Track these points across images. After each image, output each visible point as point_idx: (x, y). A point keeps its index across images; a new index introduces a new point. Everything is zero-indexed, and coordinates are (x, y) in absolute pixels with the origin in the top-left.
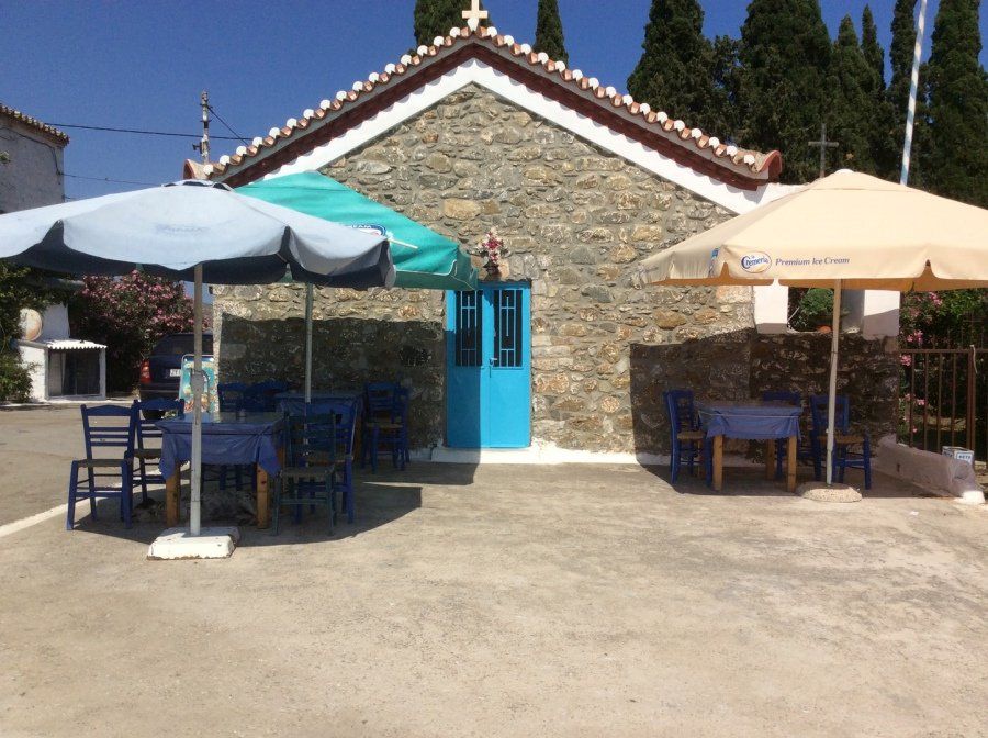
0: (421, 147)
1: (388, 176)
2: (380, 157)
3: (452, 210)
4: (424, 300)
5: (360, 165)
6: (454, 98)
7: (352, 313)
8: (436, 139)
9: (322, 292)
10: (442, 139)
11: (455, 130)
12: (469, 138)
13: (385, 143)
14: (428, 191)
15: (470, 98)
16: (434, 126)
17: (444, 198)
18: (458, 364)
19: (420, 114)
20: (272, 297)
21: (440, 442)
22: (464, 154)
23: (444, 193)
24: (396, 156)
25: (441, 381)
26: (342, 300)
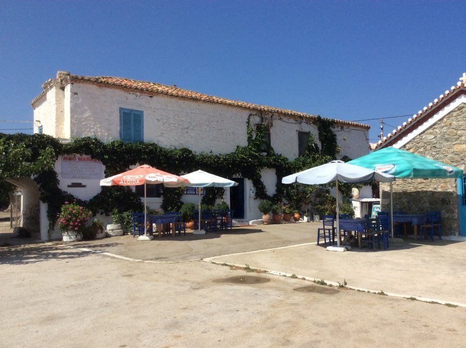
0: (445, 128)
1: (434, 140)
2: (431, 133)
3: (457, 149)
4: (448, 182)
5: (424, 137)
6: (456, 109)
7: (423, 187)
8: (450, 124)
9: (413, 181)
10: (452, 124)
11: (458, 120)
12: (462, 122)
13: (432, 128)
14: (449, 143)
15: (462, 108)
16: (449, 120)
17: (454, 145)
18: (463, 205)
19: (444, 117)
20: (397, 183)
21: (457, 233)
22: (462, 128)
23: (454, 143)
24: (436, 132)
25: (456, 211)
26: (419, 183)
